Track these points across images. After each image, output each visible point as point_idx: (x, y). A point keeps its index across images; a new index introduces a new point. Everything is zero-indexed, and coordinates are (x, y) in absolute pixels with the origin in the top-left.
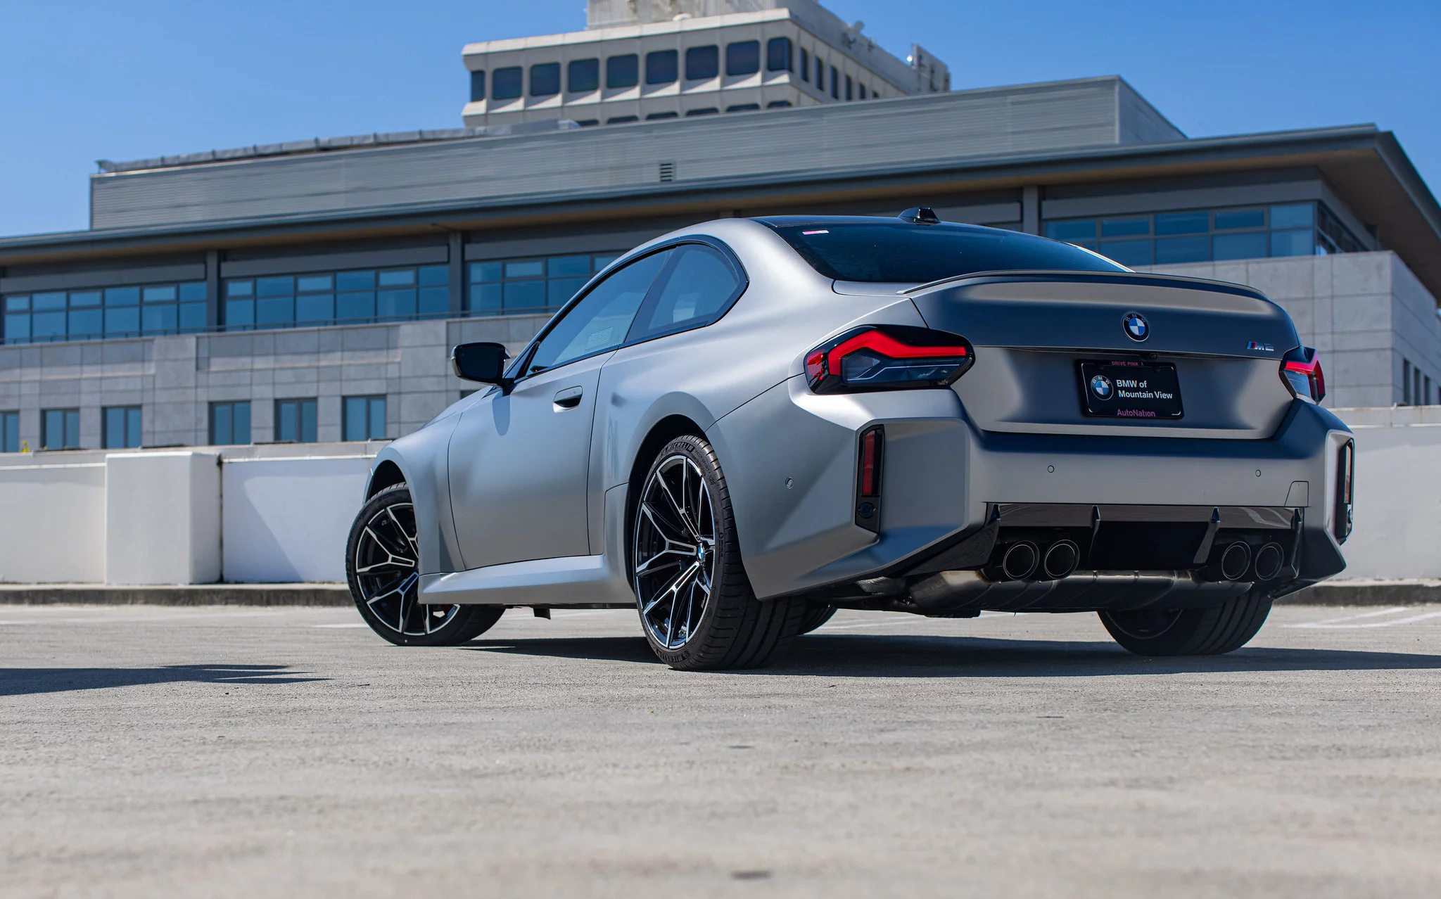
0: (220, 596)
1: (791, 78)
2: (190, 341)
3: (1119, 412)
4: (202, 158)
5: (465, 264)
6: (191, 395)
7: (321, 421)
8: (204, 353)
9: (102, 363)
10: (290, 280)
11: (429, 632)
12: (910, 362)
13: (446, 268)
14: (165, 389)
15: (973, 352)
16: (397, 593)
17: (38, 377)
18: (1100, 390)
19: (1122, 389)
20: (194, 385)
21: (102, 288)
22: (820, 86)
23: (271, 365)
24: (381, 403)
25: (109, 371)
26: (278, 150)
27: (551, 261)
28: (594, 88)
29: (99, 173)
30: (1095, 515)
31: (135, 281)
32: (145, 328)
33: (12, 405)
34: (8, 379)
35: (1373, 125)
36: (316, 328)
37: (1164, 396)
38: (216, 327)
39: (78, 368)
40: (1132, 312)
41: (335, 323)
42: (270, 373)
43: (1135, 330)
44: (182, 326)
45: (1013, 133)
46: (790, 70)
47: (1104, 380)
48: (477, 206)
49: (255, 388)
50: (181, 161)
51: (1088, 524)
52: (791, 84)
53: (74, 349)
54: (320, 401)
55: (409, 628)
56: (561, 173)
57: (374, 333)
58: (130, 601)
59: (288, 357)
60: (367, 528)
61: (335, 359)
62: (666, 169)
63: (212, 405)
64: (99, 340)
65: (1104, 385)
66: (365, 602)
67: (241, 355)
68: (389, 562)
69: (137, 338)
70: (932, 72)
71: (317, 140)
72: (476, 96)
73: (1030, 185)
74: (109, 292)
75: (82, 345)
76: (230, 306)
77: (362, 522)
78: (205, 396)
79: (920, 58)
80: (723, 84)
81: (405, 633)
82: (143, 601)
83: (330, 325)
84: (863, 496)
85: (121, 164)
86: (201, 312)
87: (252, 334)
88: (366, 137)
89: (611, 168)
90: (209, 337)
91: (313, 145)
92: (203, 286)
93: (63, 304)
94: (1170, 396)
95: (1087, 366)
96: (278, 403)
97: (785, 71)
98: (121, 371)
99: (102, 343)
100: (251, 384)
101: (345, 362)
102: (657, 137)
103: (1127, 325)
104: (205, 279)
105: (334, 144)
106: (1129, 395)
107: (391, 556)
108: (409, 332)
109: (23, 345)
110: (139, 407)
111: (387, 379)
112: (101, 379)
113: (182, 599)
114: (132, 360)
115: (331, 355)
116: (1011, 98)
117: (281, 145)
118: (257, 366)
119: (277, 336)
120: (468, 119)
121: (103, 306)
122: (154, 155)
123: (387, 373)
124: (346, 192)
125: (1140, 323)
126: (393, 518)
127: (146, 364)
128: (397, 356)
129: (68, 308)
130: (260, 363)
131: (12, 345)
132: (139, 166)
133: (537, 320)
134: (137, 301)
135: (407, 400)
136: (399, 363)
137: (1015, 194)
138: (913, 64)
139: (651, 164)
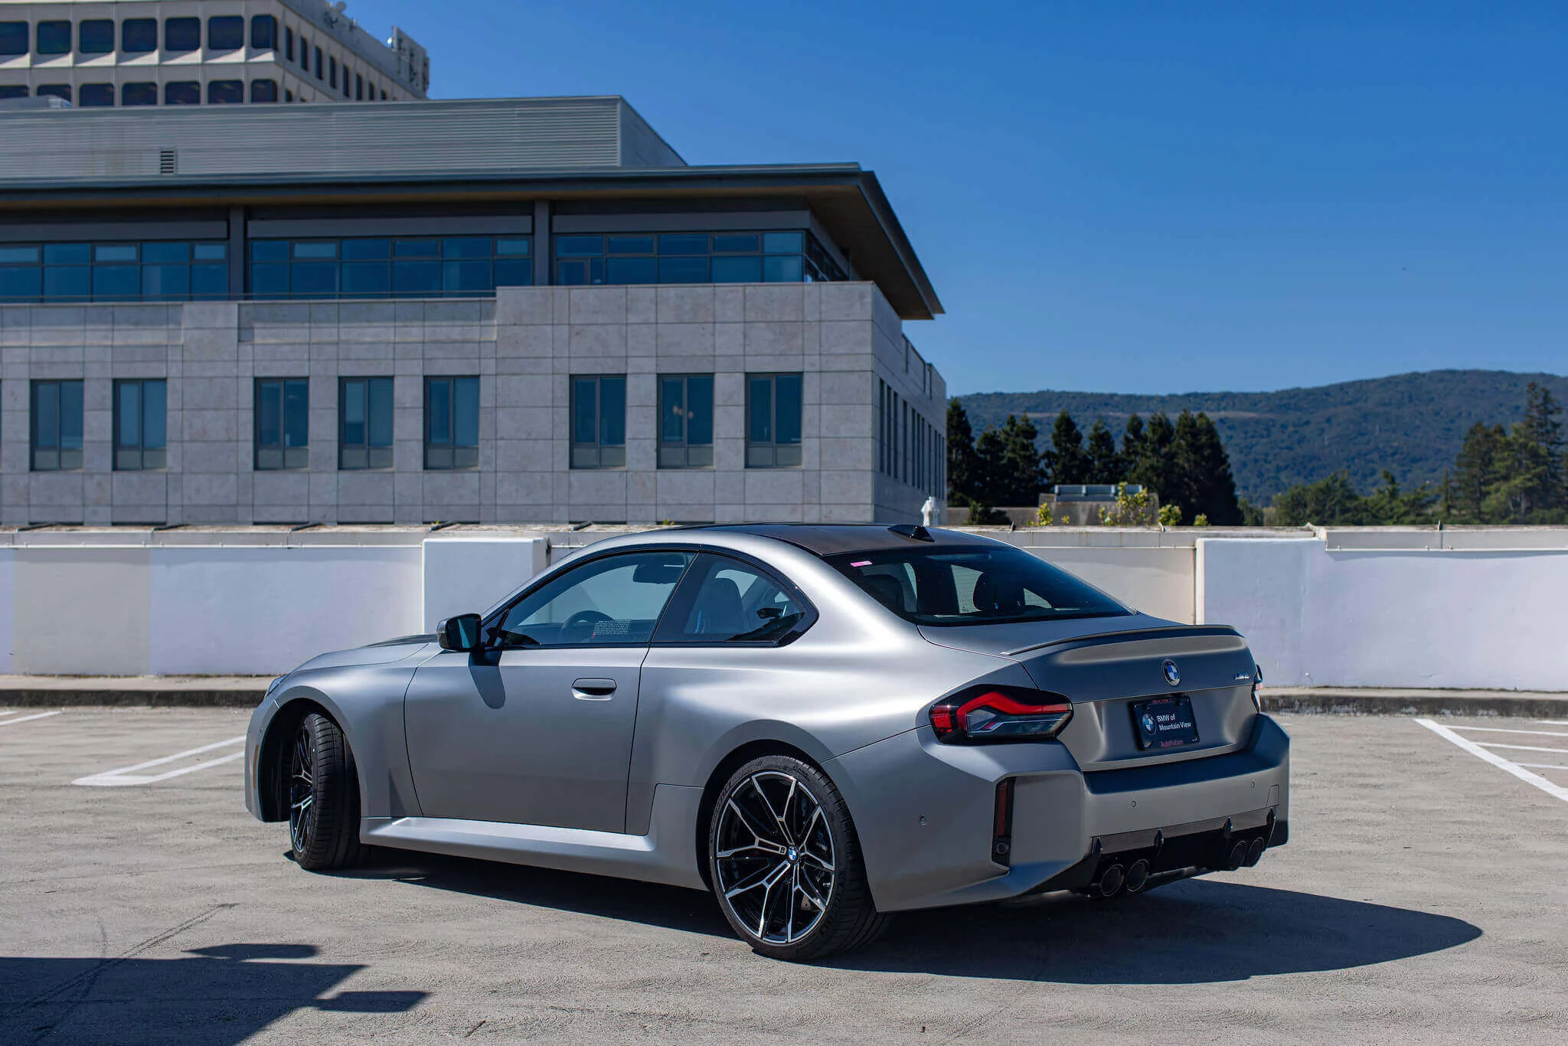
1: (275, 57)
3: (1162, 743)
15: (1071, 707)
18: (1148, 727)
19: (1161, 723)
22: (305, 67)
27: (48, 248)
30: (1159, 836)
35: (857, 164)
37: (1186, 725)
40: (1167, 660)
45: (520, 144)
46: (276, 49)
47: (1150, 717)
52: (276, 62)
56: (52, 154)
62: (167, 157)
65: (1150, 721)
70: (412, 55)
73: (542, 200)
79: (400, 41)
80: (205, 57)
84: (999, 837)
89: (110, 152)
94: (1189, 725)
95: (1138, 708)
97: (271, 49)
102: (158, 123)
103: (1166, 672)
106: (1166, 728)
116: (517, 110)
125: (1175, 669)
133: (34, 310)
137: (526, 207)
138: (392, 47)
139: (151, 150)
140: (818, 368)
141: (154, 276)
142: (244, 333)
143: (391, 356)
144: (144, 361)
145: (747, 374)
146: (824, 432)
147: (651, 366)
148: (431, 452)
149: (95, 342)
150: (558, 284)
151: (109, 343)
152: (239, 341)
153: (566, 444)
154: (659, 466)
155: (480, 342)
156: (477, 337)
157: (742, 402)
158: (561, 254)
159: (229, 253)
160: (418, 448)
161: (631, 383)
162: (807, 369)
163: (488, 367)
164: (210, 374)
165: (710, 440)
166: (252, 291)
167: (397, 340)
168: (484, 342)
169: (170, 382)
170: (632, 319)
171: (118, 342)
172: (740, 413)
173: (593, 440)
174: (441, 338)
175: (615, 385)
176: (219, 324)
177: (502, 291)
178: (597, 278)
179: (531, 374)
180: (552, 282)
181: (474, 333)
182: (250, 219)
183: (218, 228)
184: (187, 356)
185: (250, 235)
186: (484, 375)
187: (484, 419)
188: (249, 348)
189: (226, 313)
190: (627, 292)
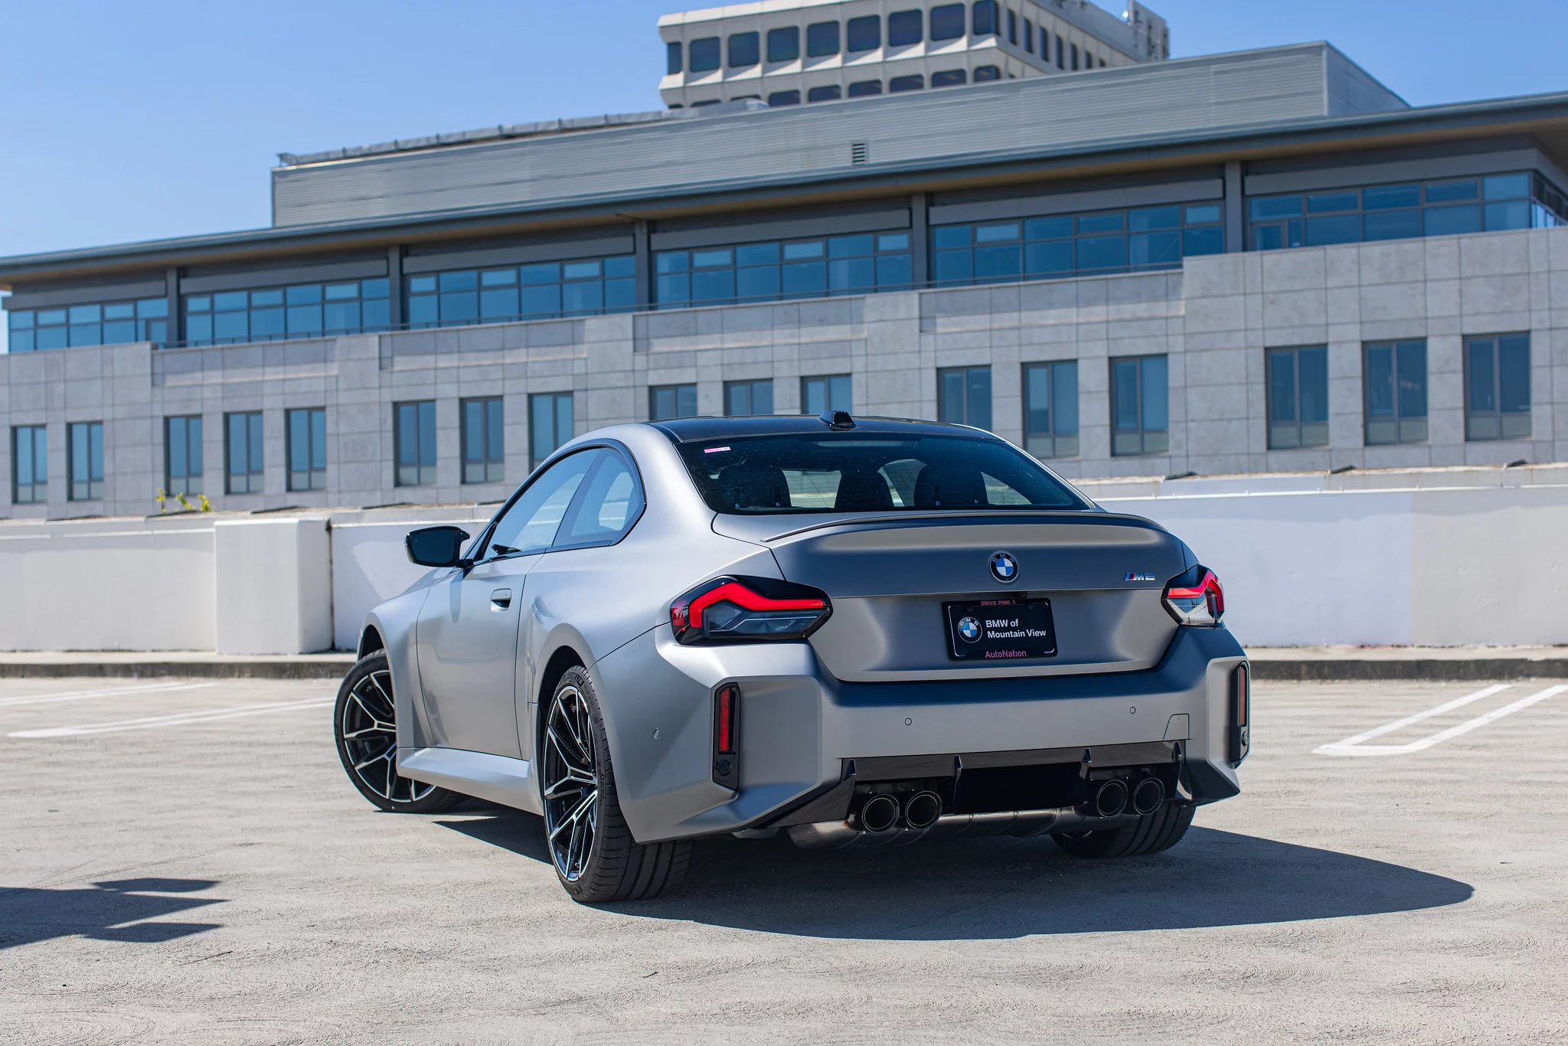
0: (325, 669)
1: (997, 41)
2: (373, 339)
3: (987, 654)
4: (383, 149)
5: (651, 254)
6: (374, 395)
7: (507, 420)
8: (387, 353)
9: (285, 365)
10: (474, 274)
11: (414, 799)
12: (770, 614)
13: (633, 258)
14: (349, 389)
15: (831, 604)
16: (384, 758)
17: (220, 381)
18: (967, 633)
19: (991, 629)
20: (377, 385)
21: (284, 287)
22: (1030, 49)
23: (456, 364)
24: (568, 400)
25: (292, 373)
26: (461, 138)
27: (740, 250)
28: (794, 57)
29: (280, 166)
30: (957, 764)
31: (317, 279)
32: (328, 327)
33: (195, 409)
34: (190, 383)
36: (499, 324)
37: (1037, 634)
38: (400, 325)
39: (259, 370)
40: (1001, 552)
41: (520, 319)
42: (454, 371)
43: (1002, 571)
44: (366, 324)
45: (1217, 104)
46: (997, 33)
47: (973, 621)
48: (662, 195)
49: (440, 387)
50: (363, 152)
51: (949, 773)
52: (998, 48)
53: (255, 351)
54: (506, 399)
55: (395, 795)
56: (750, 156)
57: (560, 328)
58: (237, 675)
59: (473, 355)
60: (352, 694)
61: (519, 356)
62: (859, 150)
63: (396, 405)
64: (281, 341)
65: (972, 626)
66: (353, 767)
67: (425, 353)
68: (375, 728)
69: (320, 338)
70: (1150, 27)
71: (500, 128)
72: (674, 68)
73: (1232, 161)
74: (290, 290)
75: (263, 346)
76: (414, 303)
77: (347, 688)
78: (390, 396)
79: (1136, 13)
80: (928, 49)
81: (392, 799)
82: (249, 674)
83: (515, 320)
84: (720, 753)
85: (303, 157)
86: (383, 309)
87: (435, 332)
88: (551, 123)
89: (803, 150)
90: (392, 335)
91: (497, 133)
92: (386, 282)
93: (244, 304)
94: (1043, 633)
95: (954, 609)
96: (463, 402)
97: (993, 35)
98: (303, 372)
99: (284, 344)
100: (435, 384)
101: (530, 359)
102: (849, 116)
103: (994, 566)
104: (387, 276)
105: (518, 131)
106: (1000, 635)
107: (376, 722)
108: (595, 326)
109: (204, 347)
110: (322, 409)
111: (573, 375)
112: (284, 380)
113: (288, 673)
114: (315, 361)
115: (515, 352)
116: (1214, 68)
117: (464, 134)
118: (441, 365)
119: (461, 333)
120: (666, 92)
121: (285, 305)
122: (336, 147)
123: (573, 369)
124: (532, 180)
125: (1008, 563)
126: (377, 684)
127: (329, 364)
128: (583, 351)
129: (250, 308)
130: (444, 361)
131: (194, 348)
132: (321, 158)
133: (725, 312)
134: (319, 299)
135: (594, 397)
136: (585, 359)
137: (1217, 170)
138: (1128, 20)
139: (843, 145)
140: (1547, 325)
141: (841, 271)
142: (925, 324)
143: (1074, 338)
144: (830, 358)
145: (1464, 337)
146: (1557, 397)
147: (1354, 334)
148: (1118, 438)
149: (783, 341)
150: (1254, 249)
151: (796, 341)
152: (921, 331)
153: (1262, 424)
154: (1367, 443)
155: (1167, 318)
156: (1164, 313)
157: (1459, 366)
158: (1255, 217)
159: (912, 242)
160: (1105, 433)
161: (1332, 353)
162: (1534, 326)
163: (1176, 344)
164: (892, 367)
165: (1424, 413)
166: (935, 279)
167: (1081, 320)
168: (1172, 317)
169: (854, 376)
170: (1332, 282)
171: (803, 340)
172: (1457, 381)
173: (1292, 418)
174: (1127, 316)
175: (1314, 357)
176: (902, 314)
177: (1190, 263)
178: (1295, 241)
179: (1223, 349)
180: (1245, 248)
181: (1160, 308)
182: (933, 205)
183: (900, 217)
184: (870, 350)
185: (932, 222)
186: (1173, 353)
187: (1174, 399)
188: (931, 338)
189: (907, 303)
190: (1325, 254)
